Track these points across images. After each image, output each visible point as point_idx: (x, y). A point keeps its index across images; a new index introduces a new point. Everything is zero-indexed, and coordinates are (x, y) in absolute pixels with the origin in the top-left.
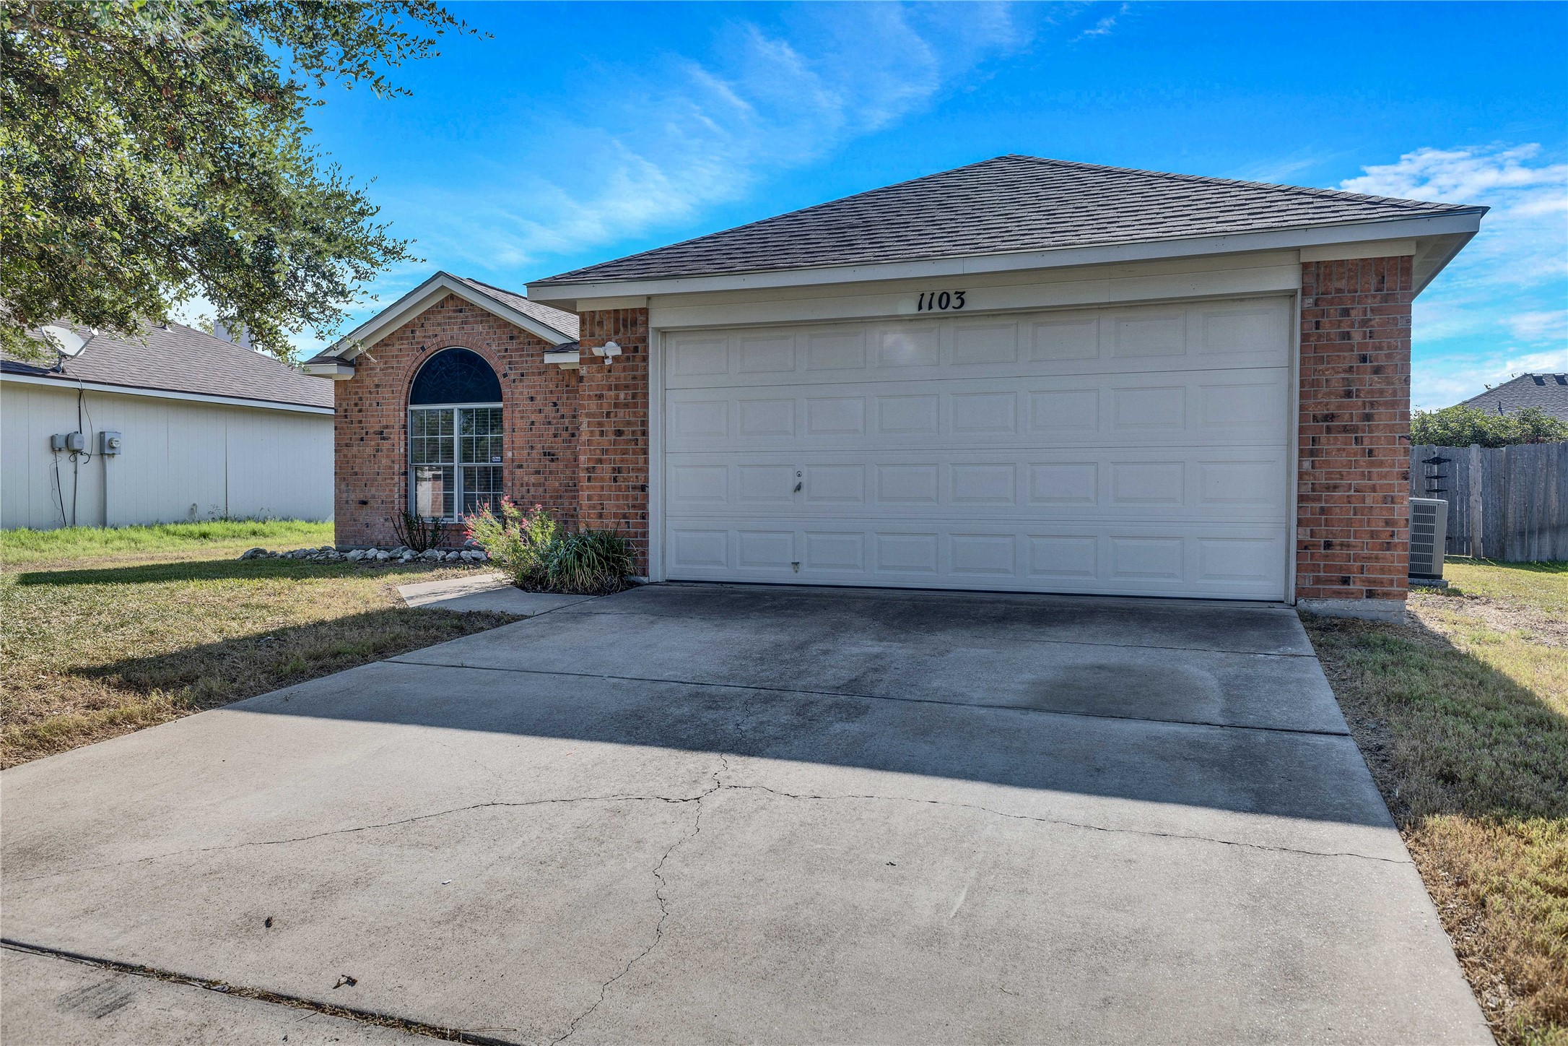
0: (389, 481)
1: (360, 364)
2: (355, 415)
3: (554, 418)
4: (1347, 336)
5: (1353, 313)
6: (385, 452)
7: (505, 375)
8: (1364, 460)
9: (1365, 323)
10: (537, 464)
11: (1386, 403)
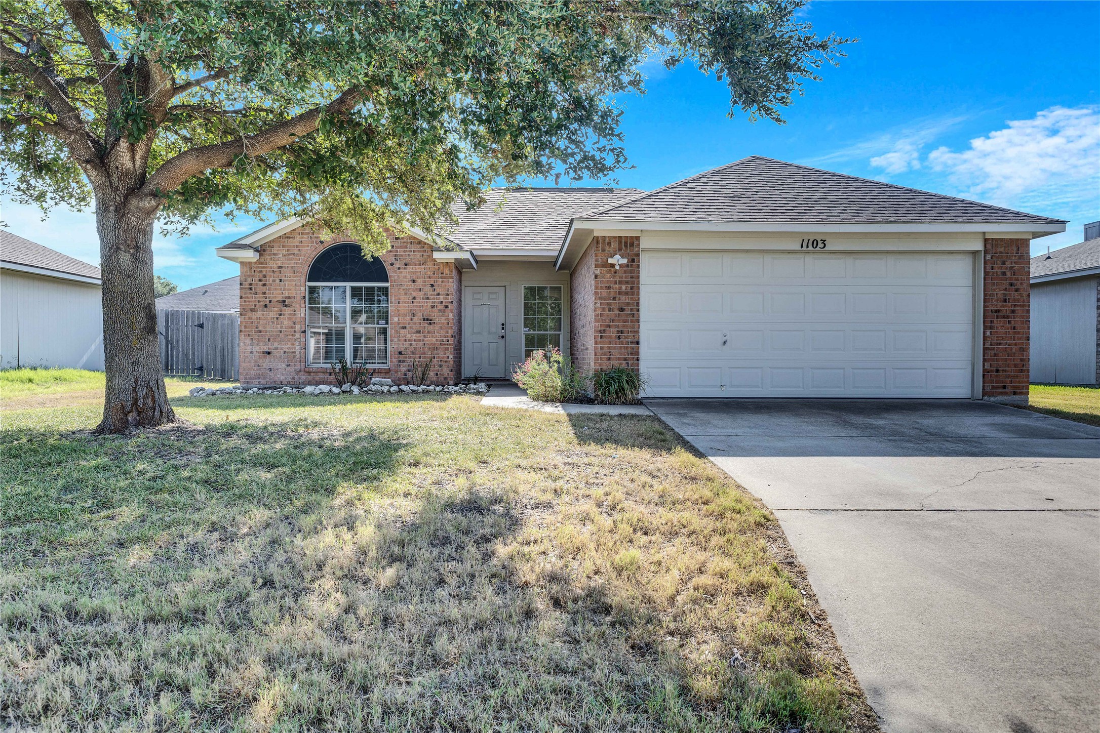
0: (291, 337)
1: (264, 251)
2: (259, 288)
3: (431, 295)
4: (1004, 273)
5: (1007, 263)
6: (287, 316)
7: (392, 264)
8: (1011, 331)
9: (1011, 268)
10: (418, 326)
11: (1020, 306)
